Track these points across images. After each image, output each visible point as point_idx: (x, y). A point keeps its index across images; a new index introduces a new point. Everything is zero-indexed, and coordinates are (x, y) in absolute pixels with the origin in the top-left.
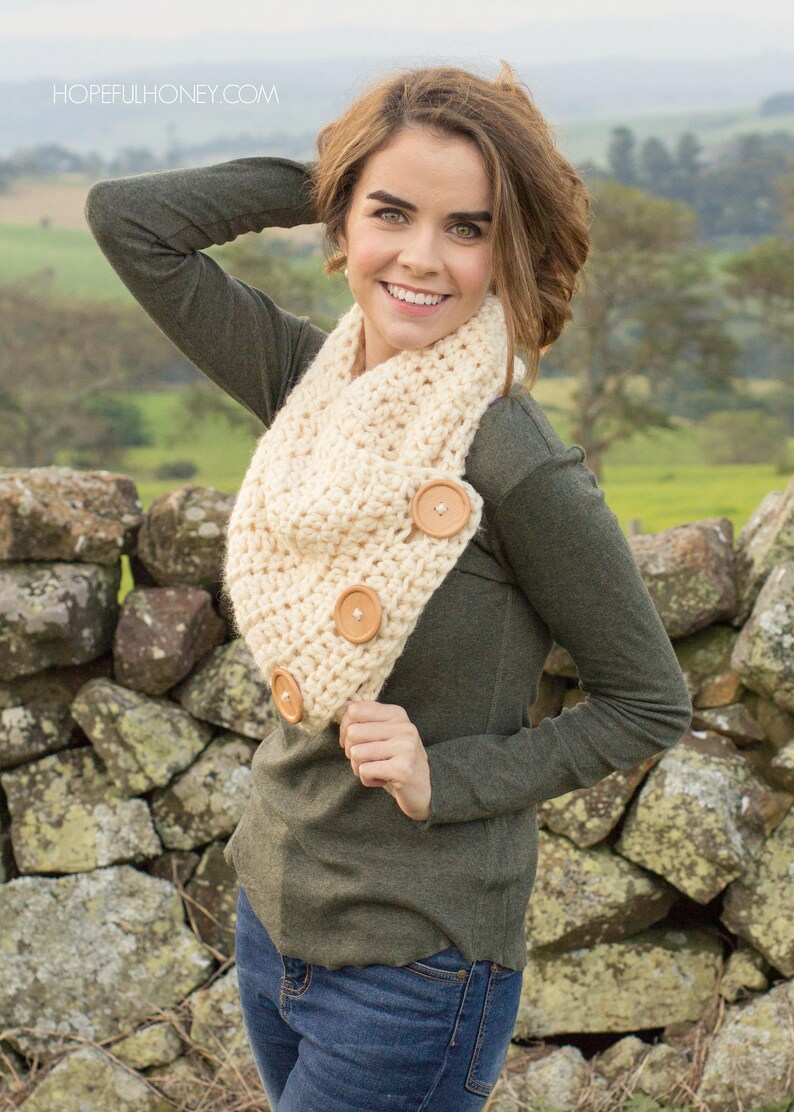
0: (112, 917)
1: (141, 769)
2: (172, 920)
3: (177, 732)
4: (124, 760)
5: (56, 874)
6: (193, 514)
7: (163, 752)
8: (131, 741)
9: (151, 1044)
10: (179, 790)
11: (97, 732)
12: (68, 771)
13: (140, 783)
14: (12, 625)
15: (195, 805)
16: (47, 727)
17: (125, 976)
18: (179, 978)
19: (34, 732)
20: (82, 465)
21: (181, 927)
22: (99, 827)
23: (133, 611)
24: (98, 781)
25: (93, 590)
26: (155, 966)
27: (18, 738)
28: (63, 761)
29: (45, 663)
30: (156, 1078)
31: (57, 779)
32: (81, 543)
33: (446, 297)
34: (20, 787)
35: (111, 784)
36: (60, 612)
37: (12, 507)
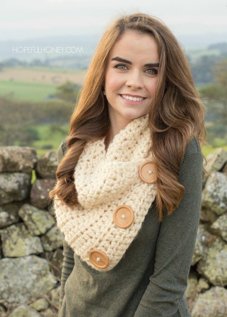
0: (30, 269)
1: (38, 229)
2: (46, 270)
3: (48, 219)
4: (33, 226)
5: (15, 257)
6: (52, 159)
7: (44, 224)
8: (35, 221)
9: (41, 304)
10: (48, 234)
11: (26, 219)
12: (18, 229)
13: (37, 233)
14: (3, 190)
15: (53, 239)
16: (12, 217)
17: (33, 285)
18: (48, 286)
19: (9, 219)
20: (22, 145)
21: (49, 272)
22: (26, 245)
23: (36, 186)
24: (26, 232)
25: (25, 180)
26: (42, 282)
27: (4, 220)
28: (17, 226)
29: (12, 200)
30: (42, 313)
31: (15, 231)
32: (21, 167)
33: (144, 98)
34: (4, 234)
35: (29, 233)
36: (15, 186)
37: (3, 157)
